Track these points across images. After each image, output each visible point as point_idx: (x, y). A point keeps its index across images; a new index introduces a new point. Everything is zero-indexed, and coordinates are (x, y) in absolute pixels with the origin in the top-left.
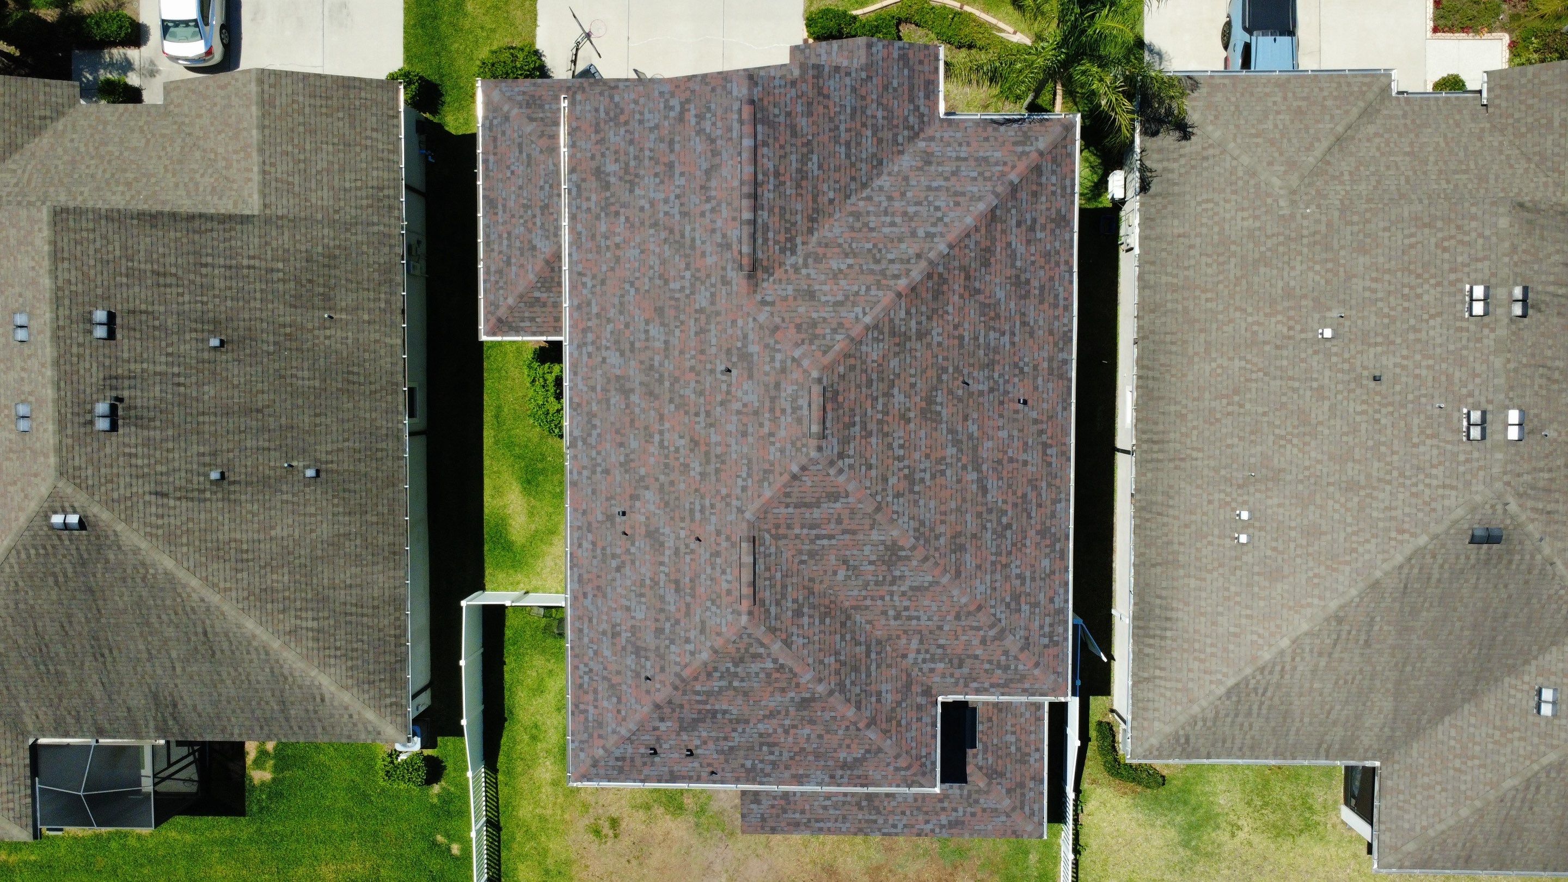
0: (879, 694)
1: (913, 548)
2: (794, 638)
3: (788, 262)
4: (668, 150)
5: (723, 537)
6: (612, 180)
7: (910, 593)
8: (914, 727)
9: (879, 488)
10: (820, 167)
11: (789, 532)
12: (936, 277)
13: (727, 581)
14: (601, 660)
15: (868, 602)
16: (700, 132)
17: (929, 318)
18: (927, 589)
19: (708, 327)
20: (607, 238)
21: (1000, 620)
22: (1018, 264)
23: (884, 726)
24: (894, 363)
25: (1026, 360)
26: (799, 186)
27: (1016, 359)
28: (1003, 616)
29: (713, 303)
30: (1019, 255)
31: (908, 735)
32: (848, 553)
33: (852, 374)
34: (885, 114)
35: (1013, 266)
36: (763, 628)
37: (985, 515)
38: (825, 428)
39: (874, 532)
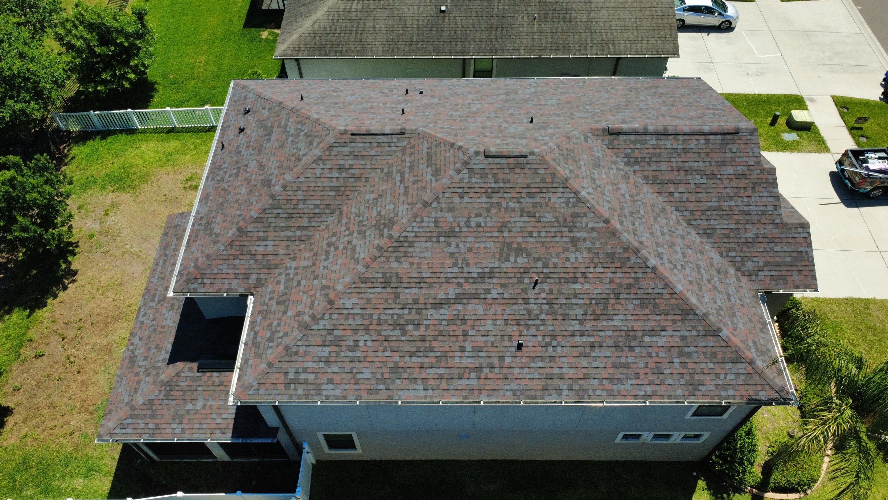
0: (265, 239)
1: (390, 237)
2: (322, 166)
3: (618, 159)
4: (683, 105)
7: (350, 247)
8: (231, 272)
9: (443, 205)
10: (697, 186)
11: (408, 155)
12: (626, 255)
15: (344, 221)
16: (703, 114)
17: (589, 250)
18: (353, 258)
19: (561, 116)
21: (317, 324)
22: (647, 338)
23: (237, 243)
24: (549, 217)
25: (559, 349)
26: (679, 168)
27: (559, 338)
28: (321, 327)
29: (580, 118)
30: (654, 339)
31: (225, 266)
32: (388, 195)
33: (538, 180)
34: (750, 240)
35: (645, 333)
36: (333, 141)
37: (416, 306)
38: (494, 157)
39: (406, 207)
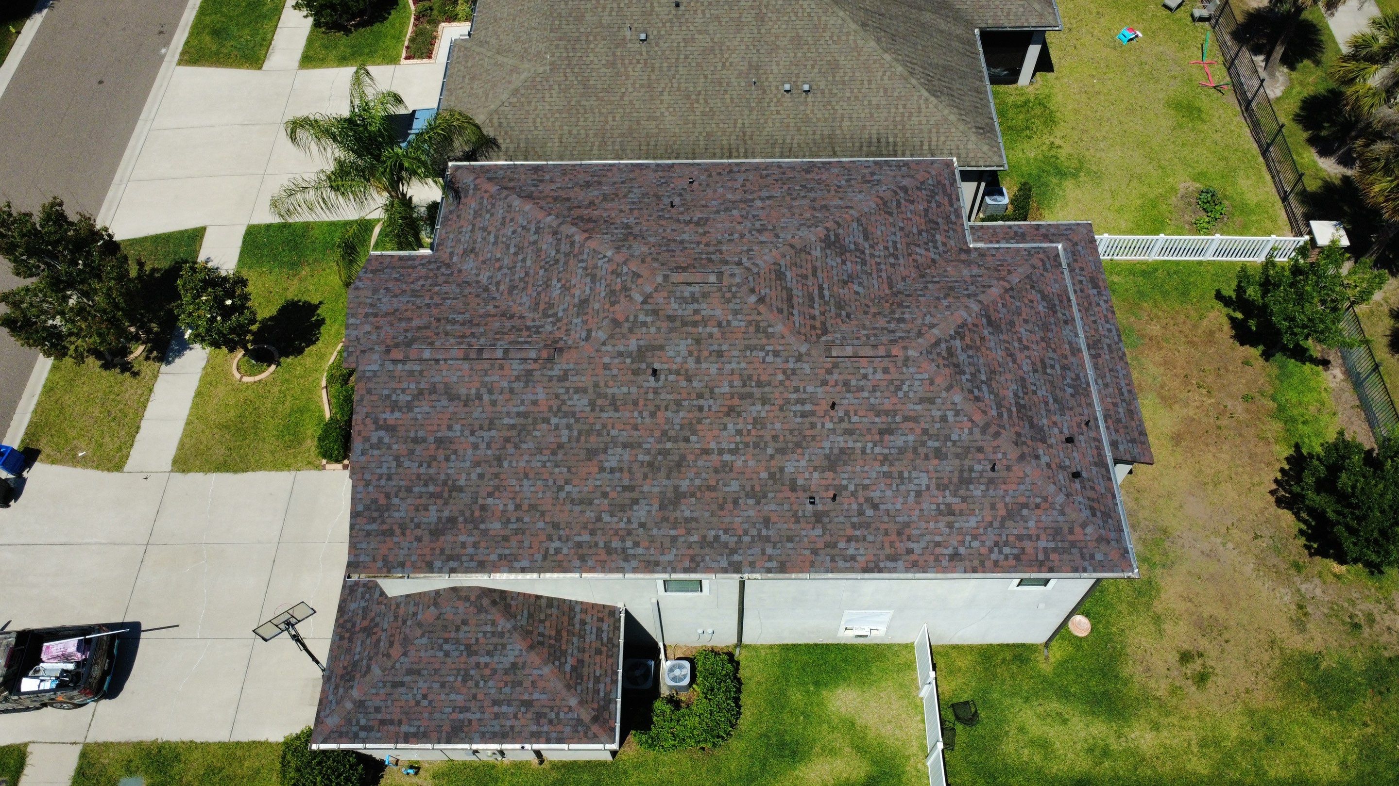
0: (973, 276)
4: (424, 445)
5: (828, 377)
6: (446, 514)
9: (770, 245)
10: (462, 313)
12: (576, 221)
13: (874, 373)
14: (981, 530)
16: (409, 407)
17: (613, 224)
19: (610, 397)
20: (509, 521)
24: (652, 239)
25: (655, 181)
26: (477, 325)
27: (654, 185)
29: (585, 391)
30: (563, 186)
32: (836, 278)
33: (661, 259)
34: (422, 280)
35: (571, 188)
37: (794, 197)
